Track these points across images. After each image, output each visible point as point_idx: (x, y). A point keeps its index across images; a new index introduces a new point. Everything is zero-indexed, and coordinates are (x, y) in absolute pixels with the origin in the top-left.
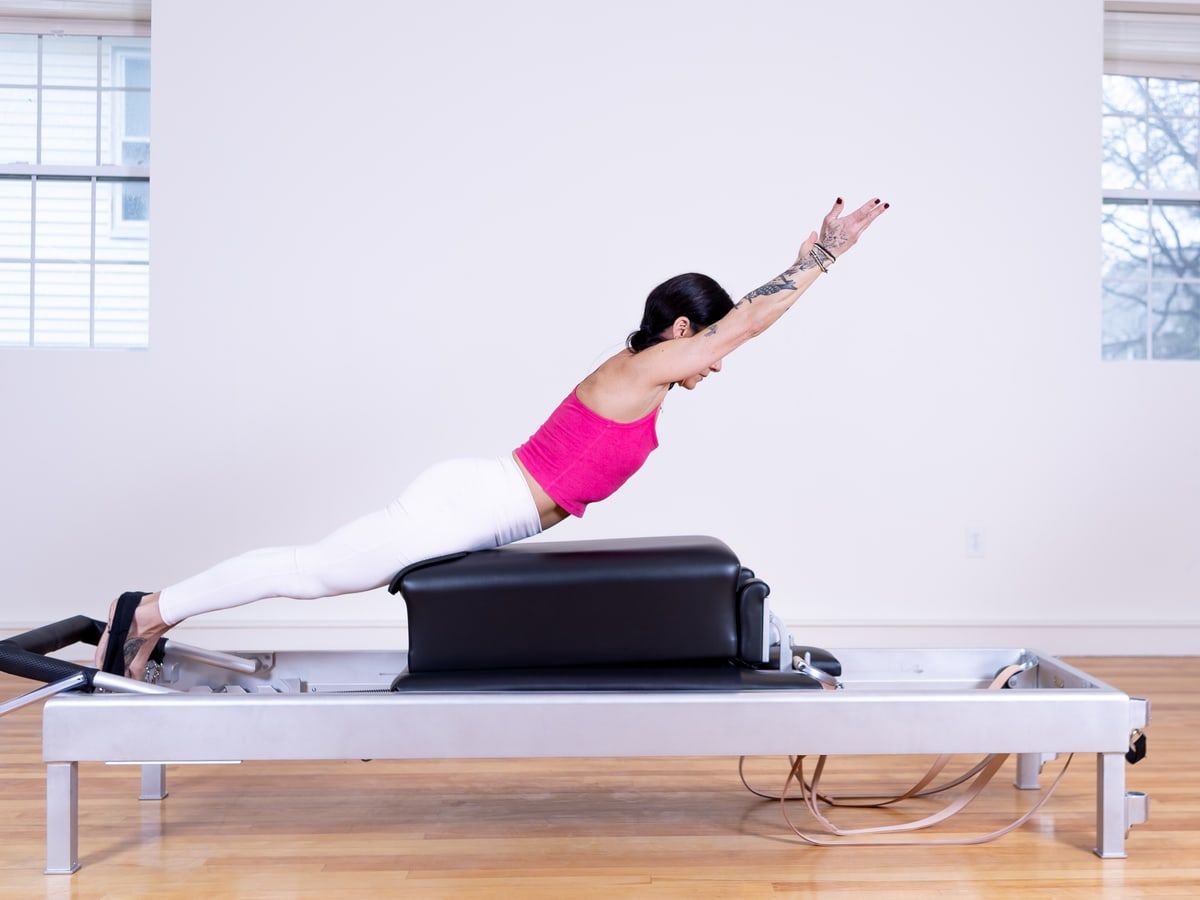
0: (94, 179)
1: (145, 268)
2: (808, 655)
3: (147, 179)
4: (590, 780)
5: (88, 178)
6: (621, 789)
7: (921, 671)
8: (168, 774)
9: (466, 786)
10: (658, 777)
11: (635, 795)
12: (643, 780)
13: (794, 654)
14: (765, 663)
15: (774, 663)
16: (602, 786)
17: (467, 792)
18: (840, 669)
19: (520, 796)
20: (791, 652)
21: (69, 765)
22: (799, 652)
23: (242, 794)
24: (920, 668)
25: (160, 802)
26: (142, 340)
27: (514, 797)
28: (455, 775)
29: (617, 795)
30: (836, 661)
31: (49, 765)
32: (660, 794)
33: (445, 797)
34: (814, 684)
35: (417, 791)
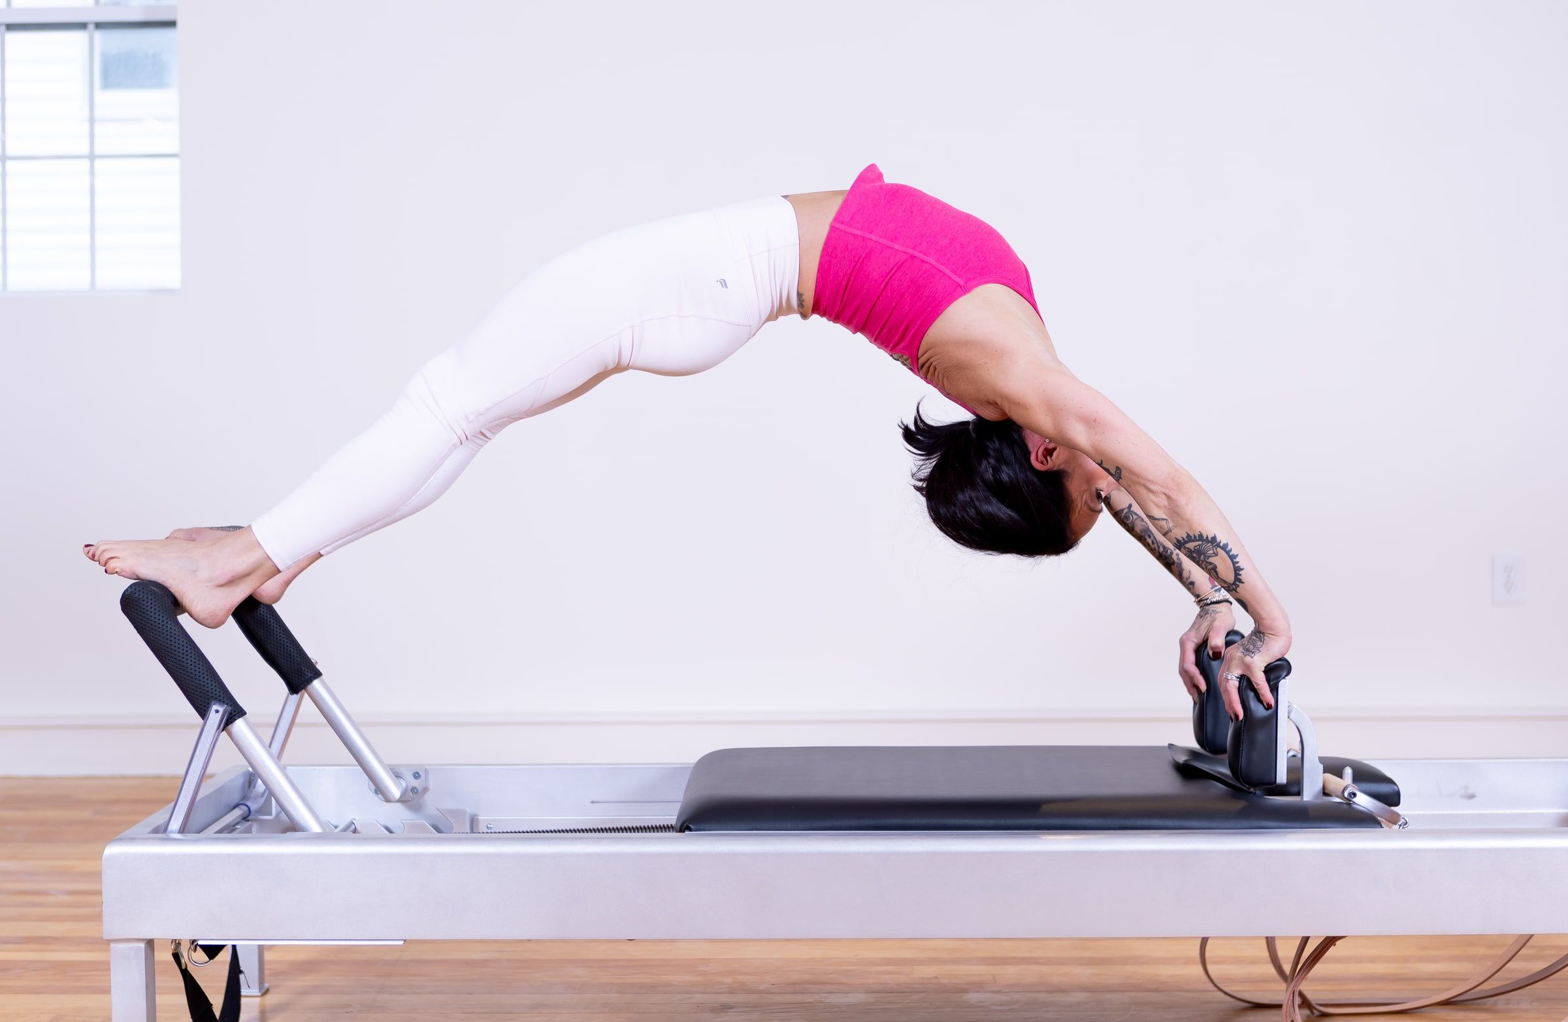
0: (91, 27)
1: (175, 163)
2: (1348, 772)
3: (171, 24)
4: (926, 972)
5: (82, 26)
6: (978, 986)
7: (1472, 796)
8: (268, 956)
9: (728, 980)
10: (1036, 968)
11: (1003, 998)
12: (1010, 973)
13: (1327, 770)
14: (1281, 786)
15: (1294, 786)
16: (944, 981)
17: (732, 991)
18: (1398, 794)
19: (817, 997)
20: (1321, 767)
21: (142, 945)
22: (1334, 767)
23: (381, 990)
24: (1470, 791)
25: (258, 1000)
26: (171, 277)
27: (809, 999)
28: (706, 961)
29: (973, 997)
30: (1389, 781)
31: (112, 945)
32: (1042, 997)
33: (700, 998)
34: (1366, 820)
35: (653, 988)
